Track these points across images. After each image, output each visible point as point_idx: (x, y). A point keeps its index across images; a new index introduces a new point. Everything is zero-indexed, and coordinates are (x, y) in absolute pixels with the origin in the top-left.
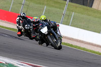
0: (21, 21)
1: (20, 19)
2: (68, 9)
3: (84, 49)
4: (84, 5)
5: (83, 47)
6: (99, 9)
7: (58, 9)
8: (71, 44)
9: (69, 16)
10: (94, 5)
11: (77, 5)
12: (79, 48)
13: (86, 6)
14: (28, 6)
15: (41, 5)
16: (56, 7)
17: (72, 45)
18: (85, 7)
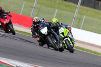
2: (79, 13)
3: (95, 52)
4: (95, 8)
5: (94, 50)
7: (70, 13)
8: (82, 47)
9: (80, 19)
11: (89, 8)
12: (90, 51)
13: (98, 9)
15: (52, 9)
16: (67, 11)
17: (83, 49)
18: (96, 10)
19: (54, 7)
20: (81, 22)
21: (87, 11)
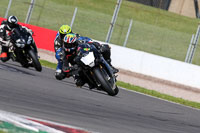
0: (7, 32)
1: (6, 28)
2: (121, 14)
3: (153, 93)
4: (152, 5)
6: (182, 14)
7: (103, 15)
8: (126, 82)
9: (122, 27)
10: (172, 5)
11: (140, 5)
12: (143, 90)
13: (157, 6)
14: (42, 7)
15: (68, 6)
17: (128, 86)
18: (155, 9)
19: (71, 3)
20: (126, 34)
21: (137, 10)
